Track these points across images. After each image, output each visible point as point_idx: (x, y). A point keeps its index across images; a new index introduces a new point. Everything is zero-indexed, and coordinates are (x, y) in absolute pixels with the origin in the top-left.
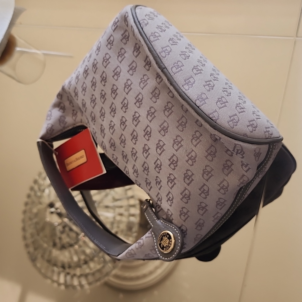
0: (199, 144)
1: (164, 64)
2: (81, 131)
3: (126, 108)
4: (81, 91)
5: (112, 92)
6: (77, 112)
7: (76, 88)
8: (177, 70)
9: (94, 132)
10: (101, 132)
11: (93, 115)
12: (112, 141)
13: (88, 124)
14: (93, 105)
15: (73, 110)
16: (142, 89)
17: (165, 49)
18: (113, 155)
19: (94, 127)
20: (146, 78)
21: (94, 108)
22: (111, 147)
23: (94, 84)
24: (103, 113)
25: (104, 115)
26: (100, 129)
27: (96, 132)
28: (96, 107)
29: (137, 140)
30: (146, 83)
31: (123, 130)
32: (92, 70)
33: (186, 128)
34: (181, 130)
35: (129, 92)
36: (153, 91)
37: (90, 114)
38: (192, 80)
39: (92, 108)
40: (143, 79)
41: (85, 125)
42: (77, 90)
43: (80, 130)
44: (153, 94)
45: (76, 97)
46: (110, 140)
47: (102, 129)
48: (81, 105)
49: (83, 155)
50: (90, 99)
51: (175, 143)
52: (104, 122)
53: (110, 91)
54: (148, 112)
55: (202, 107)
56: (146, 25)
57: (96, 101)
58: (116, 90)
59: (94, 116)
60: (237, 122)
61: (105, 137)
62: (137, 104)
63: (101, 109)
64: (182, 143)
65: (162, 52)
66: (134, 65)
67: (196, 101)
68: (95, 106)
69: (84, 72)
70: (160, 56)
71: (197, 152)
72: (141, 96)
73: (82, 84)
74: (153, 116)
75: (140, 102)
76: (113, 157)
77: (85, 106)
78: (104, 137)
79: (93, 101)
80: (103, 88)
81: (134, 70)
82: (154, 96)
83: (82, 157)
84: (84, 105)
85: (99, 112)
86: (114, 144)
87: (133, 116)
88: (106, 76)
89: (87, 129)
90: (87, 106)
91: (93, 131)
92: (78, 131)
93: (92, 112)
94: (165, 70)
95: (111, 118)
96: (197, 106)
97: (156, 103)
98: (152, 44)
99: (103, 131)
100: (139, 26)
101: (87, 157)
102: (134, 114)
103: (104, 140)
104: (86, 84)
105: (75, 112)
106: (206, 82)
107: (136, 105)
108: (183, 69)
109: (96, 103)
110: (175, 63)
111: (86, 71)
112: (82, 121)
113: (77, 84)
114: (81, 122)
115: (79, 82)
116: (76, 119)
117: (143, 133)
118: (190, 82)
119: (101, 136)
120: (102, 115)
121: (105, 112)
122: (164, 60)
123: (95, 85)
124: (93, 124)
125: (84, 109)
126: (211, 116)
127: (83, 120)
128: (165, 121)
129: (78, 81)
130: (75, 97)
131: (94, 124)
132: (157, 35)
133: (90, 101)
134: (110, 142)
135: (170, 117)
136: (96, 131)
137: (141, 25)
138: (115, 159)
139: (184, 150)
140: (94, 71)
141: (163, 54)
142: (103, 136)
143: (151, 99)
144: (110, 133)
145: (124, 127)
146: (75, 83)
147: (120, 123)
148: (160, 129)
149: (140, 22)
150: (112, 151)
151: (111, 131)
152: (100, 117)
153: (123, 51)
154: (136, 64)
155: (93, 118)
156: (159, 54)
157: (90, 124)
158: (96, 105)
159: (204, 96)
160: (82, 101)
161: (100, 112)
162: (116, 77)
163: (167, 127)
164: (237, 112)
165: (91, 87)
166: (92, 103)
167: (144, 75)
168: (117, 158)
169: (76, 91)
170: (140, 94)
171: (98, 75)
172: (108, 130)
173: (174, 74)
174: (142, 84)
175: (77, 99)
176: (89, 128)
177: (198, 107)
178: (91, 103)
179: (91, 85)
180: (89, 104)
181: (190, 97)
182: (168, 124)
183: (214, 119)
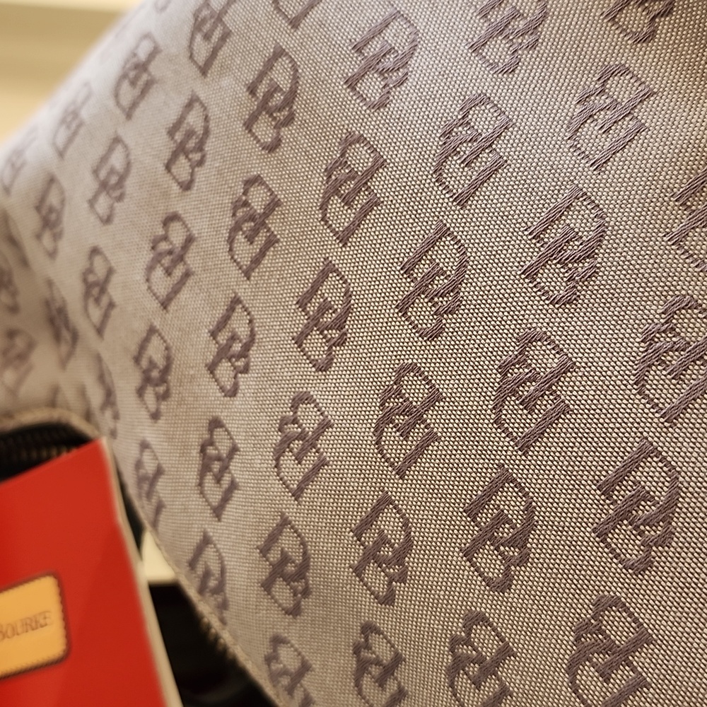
2: (49, 458)
3: (444, 302)
4: (90, 195)
5: (333, 190)
6: (31, 346)
7: (52, 180)
9: (149, 467)
10: (205, 468)
11: (155, 352)
12: (287, 542)
13: (108, 413)
14: (162, 283)
15: (11, 334)
18: (277, 641)
19: (150, 433)
20: (621, 90)
21: (173, 307)
22: (267, 586)
23: (191, 144)
24: (234, 338)
25: (244, 353)
26: (195, 453)
27: (159, 472)
28: (184, 295)
29: (523, 560)
30: (628, 124)
31: (401, 473)
32: (184, 59)
35: (475, 187)
37: (134, 348)
39: (155, 305)
40: (602, 101)
41: (77, 422)
42: (62, 192)
43: (34, 455)
45: (47, 240)
46: (273, 538)
47: (211, 451)
48: (70, 290)
49: (44, 614)
50: (147, 246)
52: (238, 401)
53: (317, 183)
54: (649, 339)
57: (193, 259)
58: (370, 173)
59: (160, 362)
61: (231, 510)
62: (544, 277)
63: (220, 312)
68: (176, 290)
69: (124, 76)
73: (101, 151)
75: (578, 260)
76: (269, 659)
77: (103, 290)
78: (218, 512)
79: (166, 261)
80: (258, 165)
81: (528, 39)
83: (33, 624)
84: (95, 288)
85: (205, 334)
86: (304, 566)
87: (504, 369)
88: (295, 79)
89: (84, 450)
90: (115, 291)
91: (139, 465)
92: (24, 455)
93: (152, 331)
95: (300, 375)
99: (216, 466)
101: (67, 627)
102: (513, 350)
103: (217, 531)
104: (126, 147)
105: (20, 343)
109: (187, 275)
111: (142, 67)
112: (60, 399)
113: (61, 154)
114: (52, 404)
115: (78, 140)
116: (20, 382)
117: (595, 509)
119: (195, 502)
120: (224, 353)
121: (252, 335)
123: (200, 147)
124: (144, 415)
125: (96, 313)
127: (69, 394)
129: (70, 140)
130: (38, 237)
131: (155, 416)
133: (147, 256)
134: (264, 551)
136: (166, 462)
138: (285, 672)
140: (201, 57)
142: (215, 497)
144: (278, 485)
145: (411, 445)
146: (49, 152)
147: (376, 414)
150: (276, 615)
151: (293, 469)
152: (212, 368)
155: (155, 374)
157: (116, 417)
158: (190, 282)
160: (82, 264)
161: (214, 334)
165: (161, 168)
166: (159, 272)
167: (606, 75)
168: (305, 668)
169: (53, 199)
171: (226, 82)
172: (263, 460)
175: (52, 254)
176: (104, 442)
178: (150, 269)
179: (166, 155)
180: (139, 276)
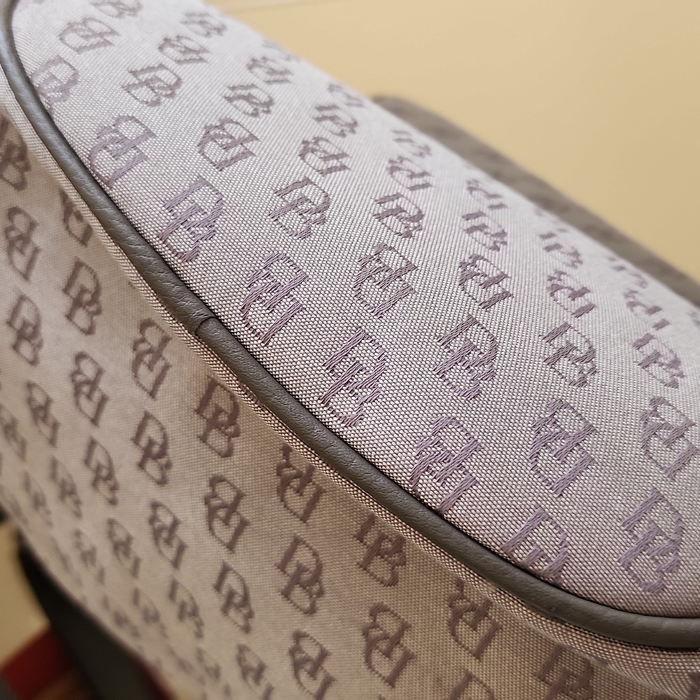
0: (495, 643)
1: (198, 297)
8: (276, 316)
16: (152, 394)
17: (186, 204)
20: (153, 337)
33: (410, 567)
34: (387, 577)
35: (98, 413)
36: (204, 402)
38: (365, 354)
44: (209, 413)
51: (371, 645)
54: (207, 502)
55: (457, 514)
56: (65, 90)
60: (676, 545)
64: (407, 640)
65: (173, 229)
66: (85, 280)
67: (414, 479)
70: (168, 254)
71: (493, 684)
72: (157, 428)
74: (235, 521)
75: (160, 457)
81: (94, 308)
82: (213, 424)
94: (211, 328)
96: (430, 508)
97: (235, 457)
98: (113, 193)
100: (32, 106)
102: (150, 513)
106: (447, 344)
107: (148, 474)
108: (303, 302)
110: (256, 275)
118: (358, 367)
122: (193, 273)
126: (520, 555)
128: (297, 542)
132: (130, 131)
135: (315, 517)
137: (43, 100)
139: (429, 681)
141: (182, 241)
143: (203, 439)
148: (283, 582)
149: (37, 82)
153: (20, 223)
154: (95, 276)
156: (160, 247)
159: (453, 441)
162: (26, 349)
163: (312, 568)
164: (656, 476)
167: (143, 327)
170: (150, 423)
173: (266, 341)
174: (143, 369)
177: (438, 513)
181: (380, 463)
182: (315, 554)
183: (542, 567)
